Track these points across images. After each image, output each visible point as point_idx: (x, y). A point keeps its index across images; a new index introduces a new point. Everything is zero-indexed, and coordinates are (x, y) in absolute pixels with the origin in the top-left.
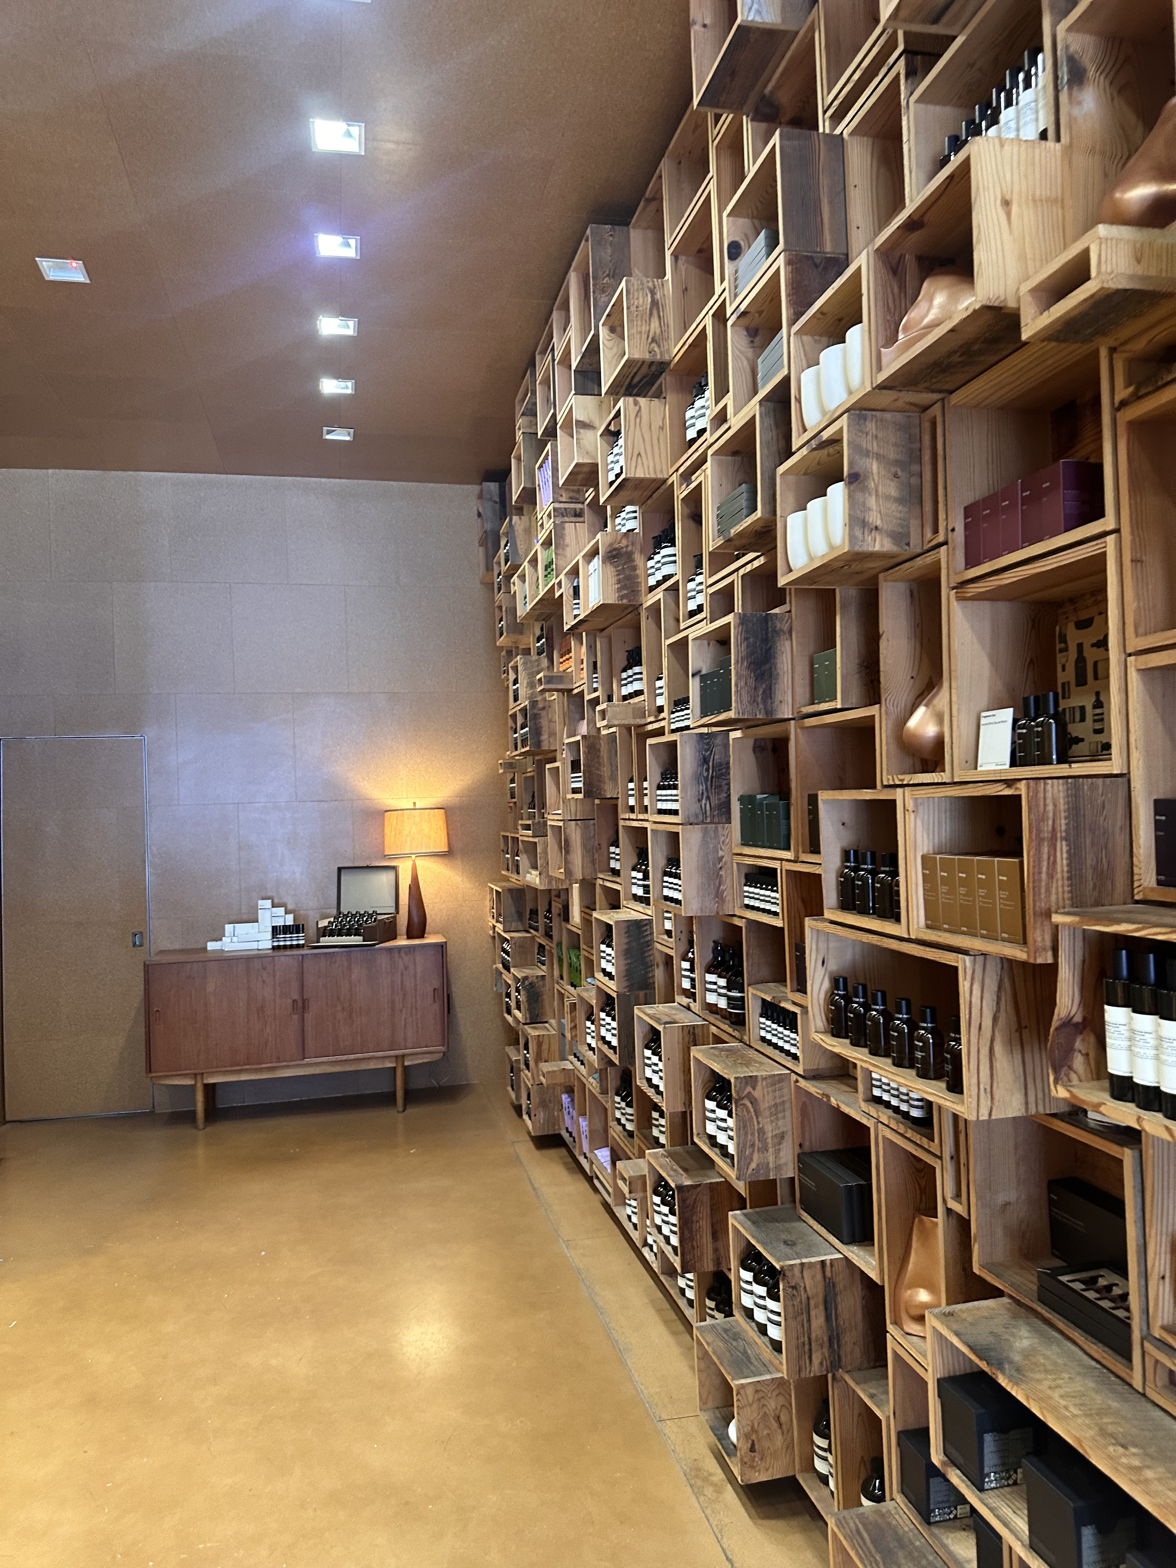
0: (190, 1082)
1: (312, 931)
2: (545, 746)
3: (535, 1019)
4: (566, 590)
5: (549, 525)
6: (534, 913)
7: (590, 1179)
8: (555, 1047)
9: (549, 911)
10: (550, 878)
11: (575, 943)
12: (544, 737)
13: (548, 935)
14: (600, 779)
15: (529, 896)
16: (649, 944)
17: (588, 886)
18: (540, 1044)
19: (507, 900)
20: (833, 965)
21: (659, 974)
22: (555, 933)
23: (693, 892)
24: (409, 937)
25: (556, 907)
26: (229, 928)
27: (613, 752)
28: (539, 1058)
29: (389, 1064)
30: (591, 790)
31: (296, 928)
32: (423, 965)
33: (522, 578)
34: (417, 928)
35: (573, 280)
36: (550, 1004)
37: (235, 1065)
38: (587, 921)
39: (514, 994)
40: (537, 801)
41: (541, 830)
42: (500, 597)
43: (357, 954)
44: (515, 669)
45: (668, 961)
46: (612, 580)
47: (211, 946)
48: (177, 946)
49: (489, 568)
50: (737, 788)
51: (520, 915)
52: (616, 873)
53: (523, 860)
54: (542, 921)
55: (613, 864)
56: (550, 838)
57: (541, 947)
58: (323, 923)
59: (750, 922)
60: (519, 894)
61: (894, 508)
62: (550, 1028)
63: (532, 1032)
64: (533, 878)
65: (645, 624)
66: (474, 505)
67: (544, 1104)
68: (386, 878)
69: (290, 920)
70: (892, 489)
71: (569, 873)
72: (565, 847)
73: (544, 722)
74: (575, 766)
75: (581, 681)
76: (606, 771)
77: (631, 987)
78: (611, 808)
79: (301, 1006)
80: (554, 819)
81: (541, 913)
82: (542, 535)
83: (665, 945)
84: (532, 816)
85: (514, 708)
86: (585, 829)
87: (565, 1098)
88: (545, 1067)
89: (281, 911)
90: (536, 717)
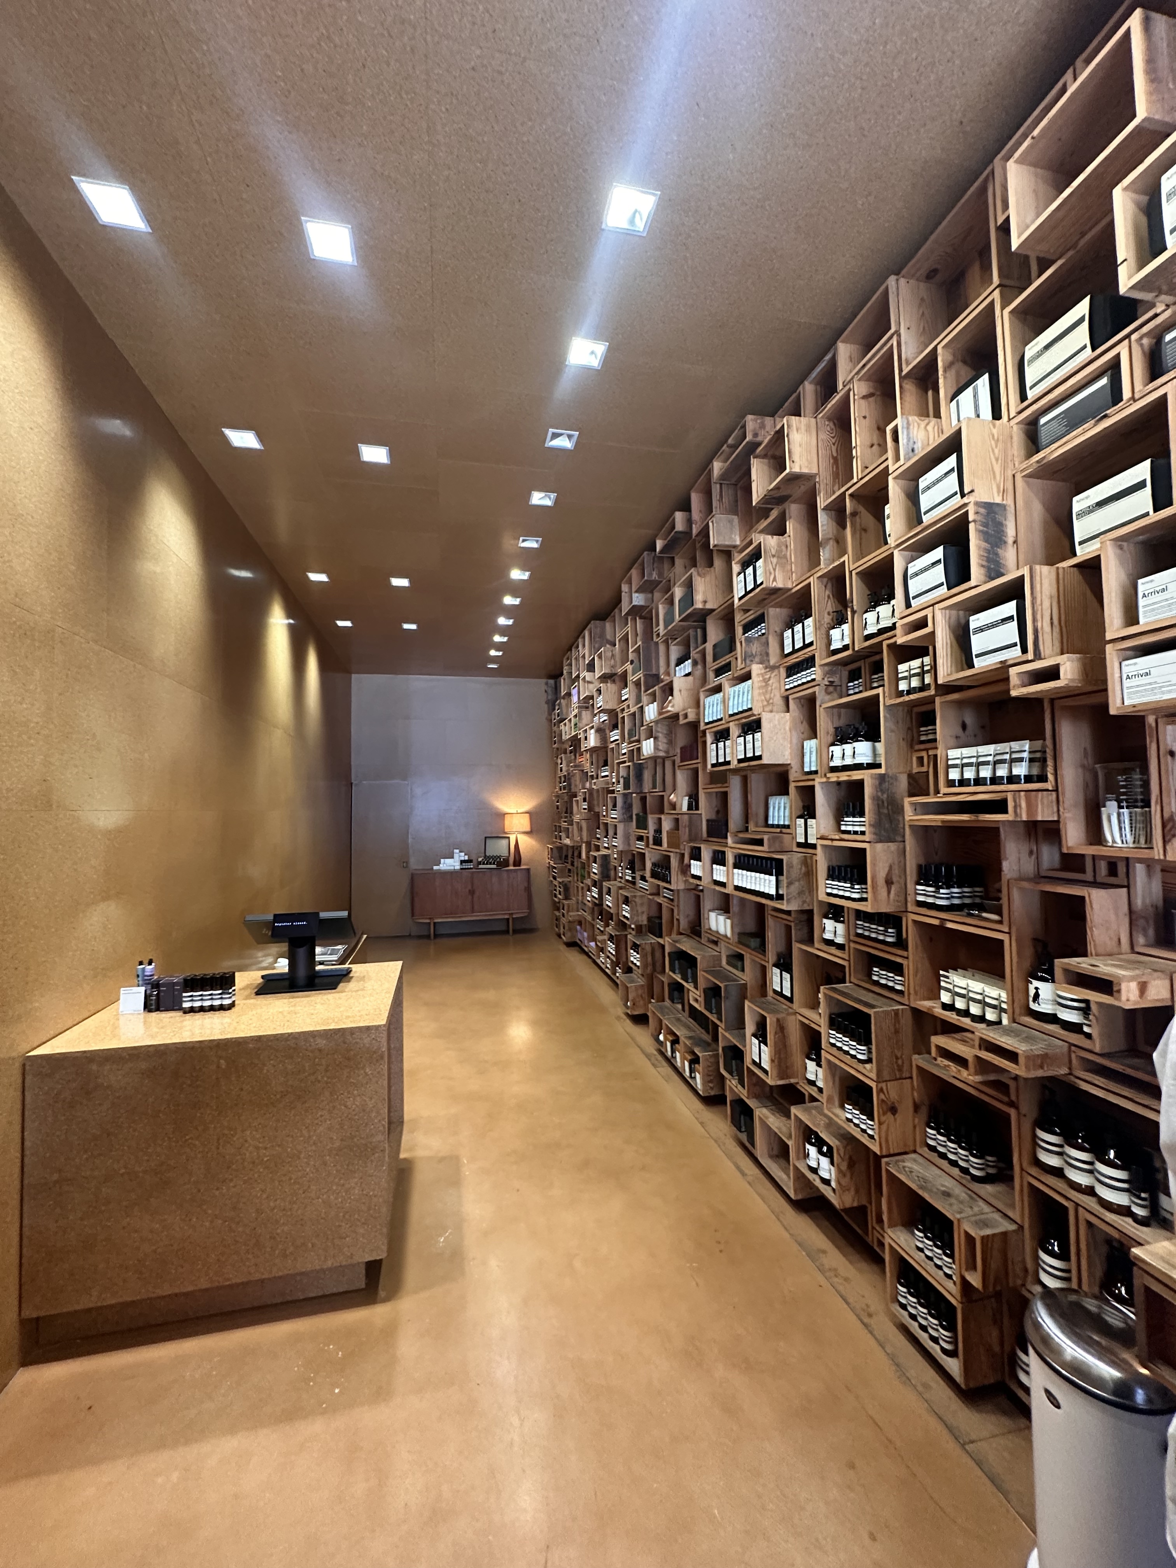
0: (428, 921)
1: (475, 861)
2: (573, 790)
3: (567, 898)
4: (582, 736)
5: (576, 711)
6: (566, 856)
7: (587, 954)
8: (575, 907)
9: (573, 855)
10: (574, 841)
11: (583, 866)
12: (573, 787)
13: (572, 864)
14: (594, 805)
15: (565, 848)
16: (609, 863)
17: (588, 844)
18: (569, 907)
19: (555, 851)
20: (653, 860)
21: (612, 873)
22: (575, 864)
23: (620, 842)
24: (514, 866)
25: (576, 854)
26: (442, 860)
27: (598, 796)
28: (568, 911)
29: (506, 917)
30: (590, 809)
31: (469, 861)
32: (520, 877)
33: (565, 724)
34: (518, 862)
35: (587, 633)
36: (573, 891)
37: (446, 914)
38: (588, 857)
39: (558, 889)
40: (569, 811)
41: (571, 823)
42: (555, 728)
43: (495, 872)
44: (561, 759)
45: (615, 867)
46: (598, 738)
47: (435, 868)
48: (421, 868)
49: (550, 714)
50: (635, 811)
51: (560, 858)
52: (599, 839)
53: (563, 835)
54: (570, 860)
55: (598, 836)
56: (575, 826)
57: (569, 870)
58: (480, 859)
59: (638, 852)
60: (560, 849)
61: (665, 746)
62: (573, 901)
63: (565, 902)
64: (567, 841)
65: (609, 753)
66: (544, 687)
67: (570, 930)
68: (504, 842)
69: (466, 858)
70: (665, 741)
71: (581, 839)
72: (580, 829)
73: (573, 781)
74: (585, 800)
75: (587, 767)
76: (595, 802)
77: (603, 877)
78: (597, 815)
79: (472, 892)
80: (577, 818)
81: (570, 856)
82: (574, 713)
83: (614, 863)
84: (566, 817)
85: (560, 774)
86: (587, 823)
87: (578, 927)
88: (571, 914)
89: (463, 854)
90: (569, 779)
